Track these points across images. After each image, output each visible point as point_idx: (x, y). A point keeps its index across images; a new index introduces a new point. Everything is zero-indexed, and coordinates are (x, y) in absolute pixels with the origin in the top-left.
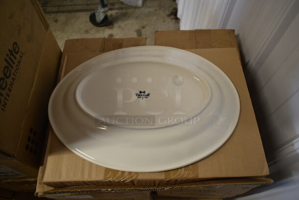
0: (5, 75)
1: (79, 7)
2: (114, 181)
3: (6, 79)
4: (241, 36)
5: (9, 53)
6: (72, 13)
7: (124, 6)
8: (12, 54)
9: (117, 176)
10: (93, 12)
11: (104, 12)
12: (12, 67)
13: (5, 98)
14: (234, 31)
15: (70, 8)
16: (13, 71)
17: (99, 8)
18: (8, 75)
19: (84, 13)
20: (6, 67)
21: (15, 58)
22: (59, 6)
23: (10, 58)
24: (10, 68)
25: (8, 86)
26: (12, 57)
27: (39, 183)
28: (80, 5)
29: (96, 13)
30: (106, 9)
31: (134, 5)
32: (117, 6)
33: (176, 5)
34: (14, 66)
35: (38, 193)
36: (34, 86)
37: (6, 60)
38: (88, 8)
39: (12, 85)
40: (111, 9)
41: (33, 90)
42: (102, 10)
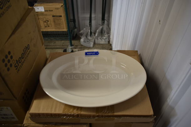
0: (22, 57)
1: (58, 47)
2: (68, 114)
3: (22, 59)
4: (141, 55)
5: (25, 48)
6: (54, 49)
7: (83, 47)
8: (26, 49)
9: (70, 111)
10: (65, 49)
11: (71, 48)
12: (25, 55)
13: (19, 67)
14: (137, 51)
15: (53, 47)
16: (25, 57)
17: (69, 47)
18: (23, 57)
19: (60, 49)
20: (23, 53)
21: (27, 51)
22: (47, 46)
23: (25, 50)
24: (24, 55)
25: (22, 63)
26: (26, 50)
27: (26, 119)
28: (58, 45)
29: (67, 49)
30: (73, 47)
31: (88, 47)
32: (79, 47)
33: (112, 47)
34: (26, 55)
35: (24, 124)
36: (33, 68)
37: (23, 50)
38: (63, 47)
39: (23, 62)
40: (75, 48)
41: (31, 70)
42: (71, 47)
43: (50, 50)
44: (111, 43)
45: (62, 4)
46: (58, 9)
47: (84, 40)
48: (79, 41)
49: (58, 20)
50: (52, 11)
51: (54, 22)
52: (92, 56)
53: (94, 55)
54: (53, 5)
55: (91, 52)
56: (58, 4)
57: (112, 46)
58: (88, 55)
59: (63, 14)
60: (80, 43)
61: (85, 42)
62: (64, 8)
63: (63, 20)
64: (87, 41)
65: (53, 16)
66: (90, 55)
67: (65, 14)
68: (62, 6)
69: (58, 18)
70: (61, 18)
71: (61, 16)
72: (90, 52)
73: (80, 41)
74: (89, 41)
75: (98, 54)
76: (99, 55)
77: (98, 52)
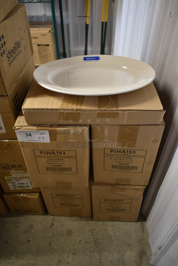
20: (15, 47)
37: (15, 44)
45: (50, 29)
46: (44, 35)
49: (44, 51)
50: (37, 38)
51: (40, 53)
52: (92, 61)
53: (94, 60)
54: (38, 30)
55: (91, 57)
56: (45, 28)
58: (87, 60)
59: (51, 42)
62: (52, 34)
63: (51, 51)
65: (38, 45)
66: (90, 60)
67: (53, 42)
68: (50, 31)
69: (45, 48)
70: (48, 48)
71: (48, 45)
72: (89, 58)
75: (98, 59)
76: (100, 60)
77: (98, 57)
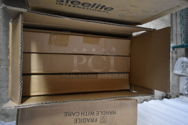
43: (170, 19)
44: (181, 97)
47: (186, 62)
48: (184, 54)
57: (176, 98)
60: (180, 57)
61: (183, 62)
64: (183, 65)
73: (183, 56)
74: (184, 68)
